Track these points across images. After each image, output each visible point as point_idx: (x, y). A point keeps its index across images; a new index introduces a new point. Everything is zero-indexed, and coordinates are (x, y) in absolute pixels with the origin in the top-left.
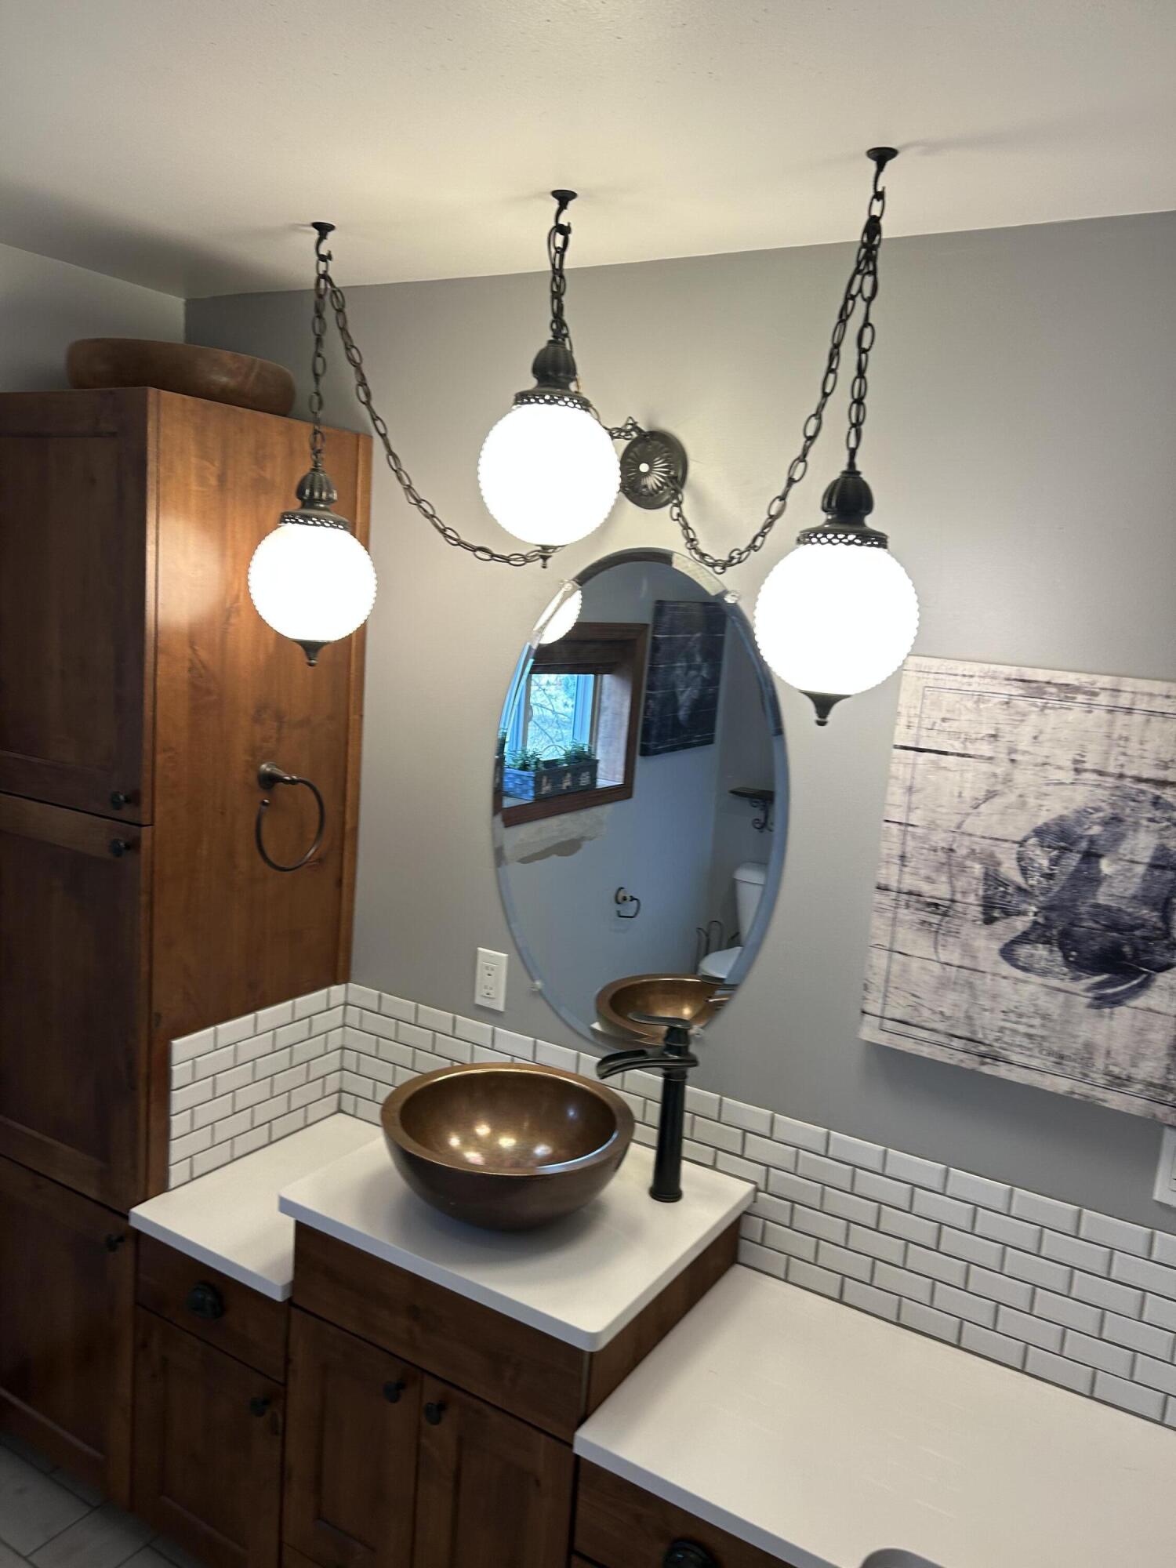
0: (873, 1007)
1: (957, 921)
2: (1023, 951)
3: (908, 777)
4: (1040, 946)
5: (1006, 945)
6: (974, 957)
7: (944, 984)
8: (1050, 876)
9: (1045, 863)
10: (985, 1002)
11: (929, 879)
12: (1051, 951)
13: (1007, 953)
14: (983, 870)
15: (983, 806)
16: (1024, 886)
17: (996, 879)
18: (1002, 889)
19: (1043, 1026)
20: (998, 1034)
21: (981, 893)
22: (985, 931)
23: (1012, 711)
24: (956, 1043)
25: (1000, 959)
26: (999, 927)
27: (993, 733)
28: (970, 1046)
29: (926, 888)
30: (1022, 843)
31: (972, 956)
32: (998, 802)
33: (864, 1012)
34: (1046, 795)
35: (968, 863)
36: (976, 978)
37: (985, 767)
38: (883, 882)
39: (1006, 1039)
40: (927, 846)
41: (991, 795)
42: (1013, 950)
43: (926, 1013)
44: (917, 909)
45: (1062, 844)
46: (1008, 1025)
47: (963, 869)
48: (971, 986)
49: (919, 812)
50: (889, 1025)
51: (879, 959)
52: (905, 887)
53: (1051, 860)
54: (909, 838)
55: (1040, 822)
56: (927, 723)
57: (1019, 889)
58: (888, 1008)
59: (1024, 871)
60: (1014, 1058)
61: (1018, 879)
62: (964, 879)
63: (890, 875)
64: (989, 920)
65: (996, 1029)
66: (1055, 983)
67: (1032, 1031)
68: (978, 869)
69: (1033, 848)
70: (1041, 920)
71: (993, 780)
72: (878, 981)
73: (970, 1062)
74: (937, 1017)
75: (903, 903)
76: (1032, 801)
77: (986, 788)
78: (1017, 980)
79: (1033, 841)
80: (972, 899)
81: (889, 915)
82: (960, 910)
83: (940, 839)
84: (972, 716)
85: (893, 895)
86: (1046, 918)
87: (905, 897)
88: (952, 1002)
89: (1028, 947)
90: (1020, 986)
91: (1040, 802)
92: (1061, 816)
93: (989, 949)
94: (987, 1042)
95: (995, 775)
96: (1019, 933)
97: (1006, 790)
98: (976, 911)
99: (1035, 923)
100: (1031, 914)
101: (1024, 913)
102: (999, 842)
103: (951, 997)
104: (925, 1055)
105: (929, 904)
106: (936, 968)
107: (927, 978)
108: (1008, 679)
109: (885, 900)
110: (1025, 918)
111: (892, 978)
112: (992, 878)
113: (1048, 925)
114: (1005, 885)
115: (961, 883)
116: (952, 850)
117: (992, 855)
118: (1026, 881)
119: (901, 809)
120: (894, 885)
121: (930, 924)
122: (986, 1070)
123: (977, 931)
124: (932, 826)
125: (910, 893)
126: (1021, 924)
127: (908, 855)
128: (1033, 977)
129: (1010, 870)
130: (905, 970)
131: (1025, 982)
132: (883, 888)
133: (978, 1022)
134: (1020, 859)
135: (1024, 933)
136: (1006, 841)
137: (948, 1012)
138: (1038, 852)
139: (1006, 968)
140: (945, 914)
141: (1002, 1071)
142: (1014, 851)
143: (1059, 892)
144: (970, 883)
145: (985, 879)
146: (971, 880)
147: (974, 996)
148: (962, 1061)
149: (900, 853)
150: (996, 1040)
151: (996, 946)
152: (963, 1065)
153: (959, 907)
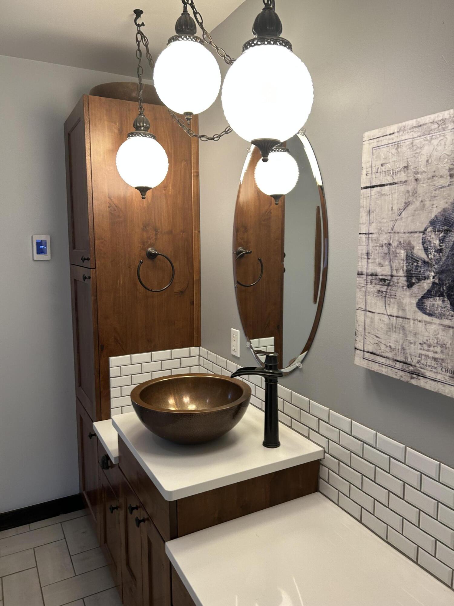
0: (360, 345)
1: (394, 289)
2: (429, 303)
3: (368, 205)
4: (438, 298)
5: (419, 300)
6: (404, 310)
7: (391, 329)
8: (440, 251)
9: (437, 242)
10: (411, 338)
11: (381, 265)
12: (443, 301)
13: (420, 305)
14: (405, 254)
15: (403, 213)
16: (427, 260)
17: (412, 258)
18: (415, 264)
19: (442, 352)
20: (419, 359)
21: (405, 268)
22: (408, 292)
23: (415, 148)
24: (399, 365)
25: (417, 309)
26: (415, 288)
27: (406, 165)
28: (405, 366)
29: (379, 270)
30: (424, 232)
31: (403, 310)
32: (411, 208)
33: (356, 348)
34: (435, 197)
35: (398, 251)
36: (405, 323)
37: (403, 188)
38: (360, 270)
39: (423, 362)
40: (378, 245)
41: (407, 204)
42: (423, 303)
43: (383, 347)
44: (376, 284)
45: (446, 227)
46: (424, 352)
47: (396, 254)
48: (403, 328)
49: (374, 224)
50: (367, 355)
51: (361, 316)
52: (370, 272)
53: (440, 240)
54: (370, 241)
55: (433, 216)
56: (374, 170)
57: (424, 262)
58: (366, 345)
59: (426, 250)
60: (428, 374)
61: (423, 255)
62: (397, 261)
63: (362, 266)
64: (410, 285)
65: (418, 356)
66: (447, 322)
67: (437, 356)
68: (402, 253)
69: (430, 234)
70: (437, 281)
71: (407, 195)
72: (360, 329)
73: (406, 377)
74: (388, 349)
75: (369, 281)
76: (428, 203)
77: (404, 201)
78: (427, 323)
79: (430, 229)
80: (401, 273)
81: (364, 289)
82: (396, 281)
83: (384, 239)
84: (395, 159)
85: (365, 277)
86: (439, 279)
87: (370, 277)
88: (394, 340)
89: (431, 300)
90: (428, 326)
91: (431, 202)
92: (444, 209)
93: (411, 304)
94: (413, 364)
95: (408, 192)
96: (426, 291)
97: (414, 200)
98: (403, 281)
99: (434, 283)
100: (432, 278)
101: (427, 278)
102: (412, 234)
103: (394, 336)
104: (383, 373)
105: (381, 280)
106: (386, 318)
107: (382, 325)
108: (412, 128)
109: (361, 280)
110: (428, 281)
111: (367, 327)
112: (411, 258)
113: (441, 284)
114: (417, 261)
115: (395, 264)
116: (390, 244)
117: (409, 243)
118: (428, 256)
119: (366, 224)
120: (365, 271)
121: (382, 292)
122: (414, 382)
123: (405, 292)
124: (380, 232)
125: (372, 275)
126: (426, 285)
127: (370, 252)
128: (435, 320)
129: (419, 252)
130: (372, 321)
131: (431, 323)
132: (360, 274)
133: (408, 351)
134: (423, 243)
135: (428, 291)
136: (416, 232)
137: (393, 346)
138: (433, 236)
139: (421, 316)
140: (389, 285)
141: (422, 383)
142: (421, 238)
143: (445, 260)
144: (399, 263)
145: (407, 259)
146: (400, 261)
147: (405, 335)
148: (401, 376)
149: (366, 252)
150: (418, 363)
151: (414, 301)
152: (402, 379)
153: (395, 279)
